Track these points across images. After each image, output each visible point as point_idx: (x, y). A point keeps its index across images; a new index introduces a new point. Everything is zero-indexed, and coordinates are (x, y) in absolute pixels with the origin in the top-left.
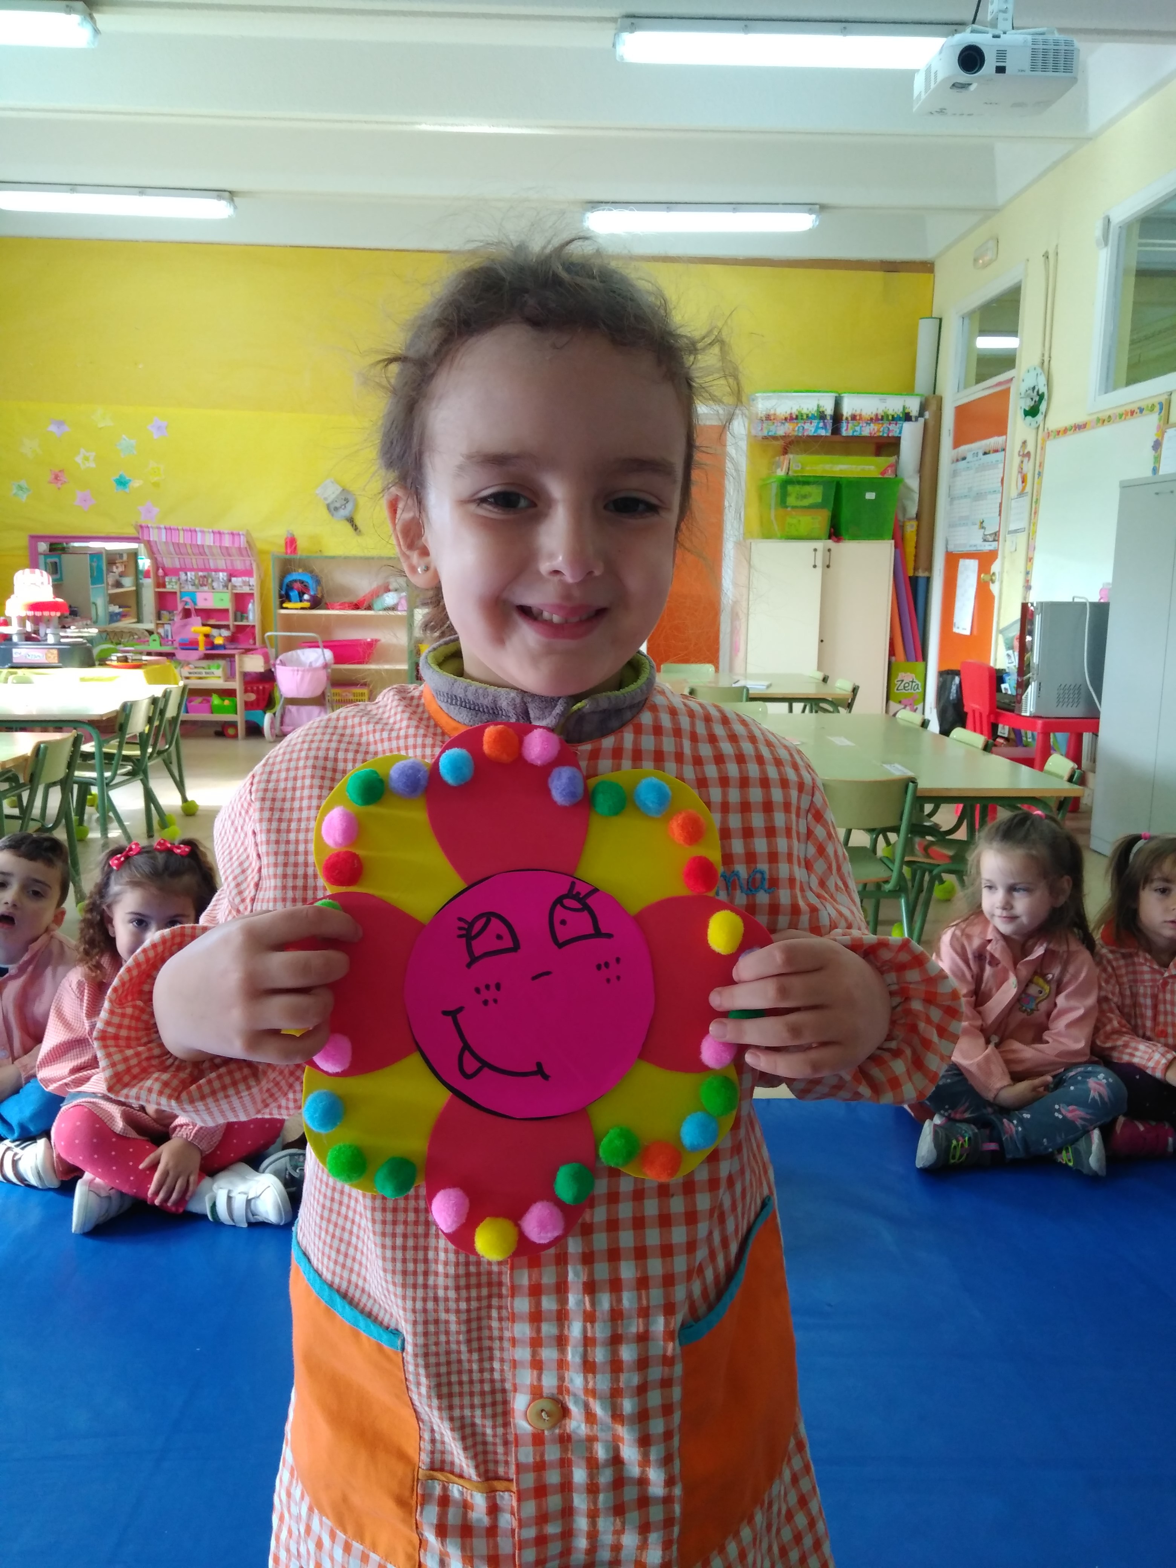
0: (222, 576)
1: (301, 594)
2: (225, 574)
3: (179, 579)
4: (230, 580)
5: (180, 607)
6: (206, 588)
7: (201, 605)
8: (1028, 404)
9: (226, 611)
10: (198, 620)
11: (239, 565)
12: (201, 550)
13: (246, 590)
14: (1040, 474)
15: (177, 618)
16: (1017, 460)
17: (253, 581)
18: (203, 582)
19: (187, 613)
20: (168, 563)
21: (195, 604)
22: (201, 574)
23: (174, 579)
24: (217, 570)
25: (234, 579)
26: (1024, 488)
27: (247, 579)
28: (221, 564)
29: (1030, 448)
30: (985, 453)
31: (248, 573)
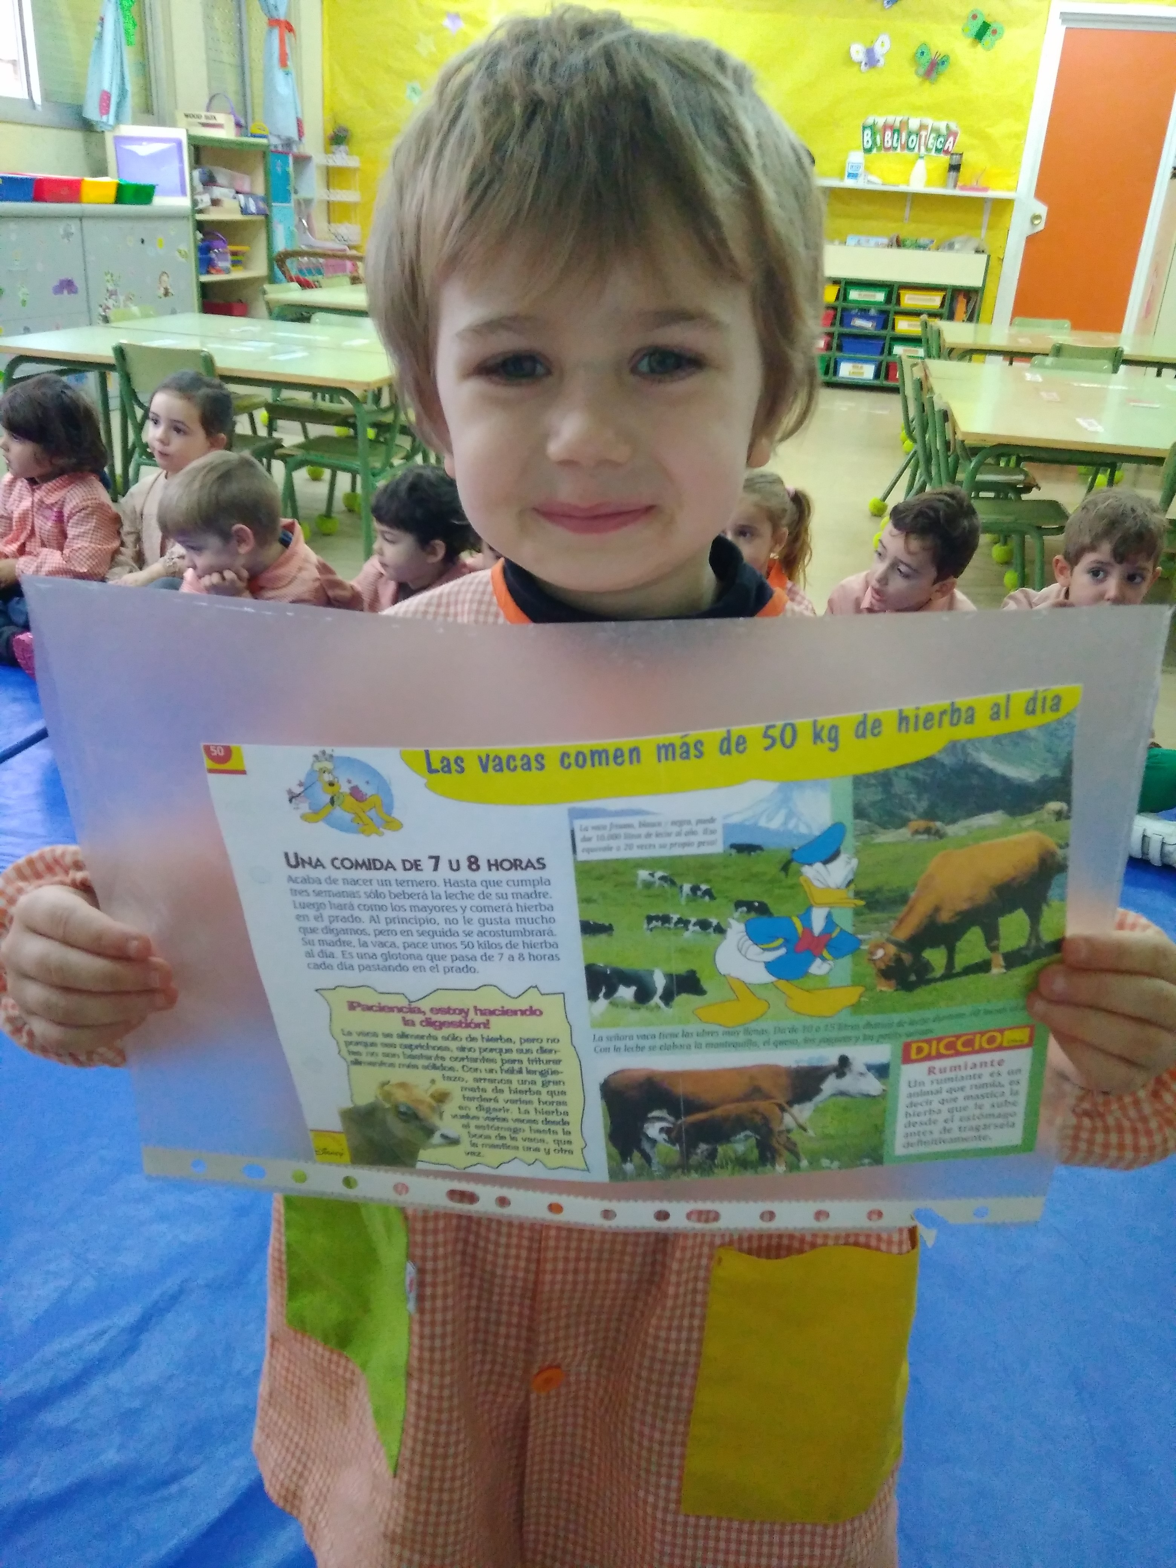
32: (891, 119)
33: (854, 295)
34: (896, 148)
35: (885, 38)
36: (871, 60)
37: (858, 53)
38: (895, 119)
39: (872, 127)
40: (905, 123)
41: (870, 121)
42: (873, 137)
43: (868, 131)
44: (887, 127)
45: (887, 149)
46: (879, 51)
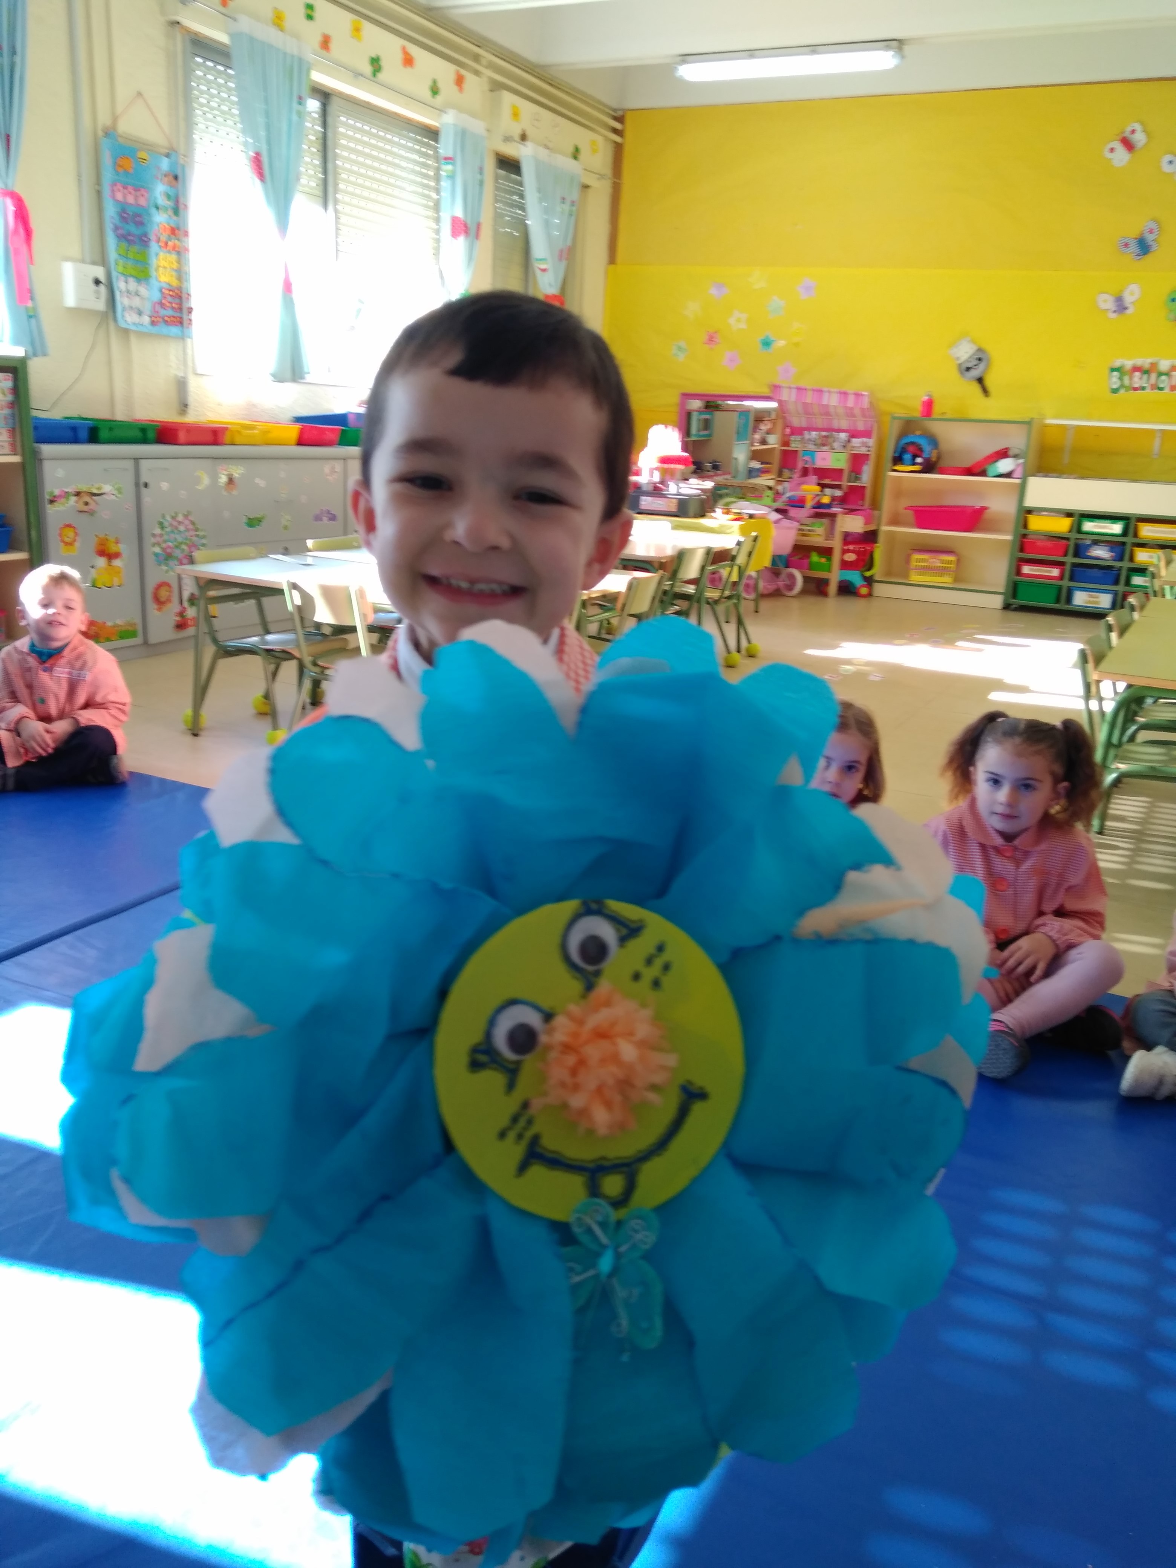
0: (843, 436)
1: (915, 456)
2: (847, 434)
3: (803, 439)
4: (849, 441)
5: (800, 465)
6: (825, 448)
7: (820, 464)
9: (840, 471)
10: (814, 478)
11: (861, 426)
12: (826, 412)
13: (863, 451)
15: (796, 476)
17: (871, 442)
18: (824, 442)
19: (805, 472)
20: (796, 422)
21: (813, 463)
22: (824, 434)
23: (798, 438)
24: (840, 431)
25: (854, 440)
27: (865, 440)
28: (844, 424)
31: (867, 434)
32: (1139, 362)
33: (1089, 526)
34: (1143, 388)
35: (1134, 287)
36: (1121, 307)
37: (1107, 301)
38: (1144, 361)
39: (1119, 369)
40: (1154, 365)
41: (1117, 364)
42: (1121, 379)
43: (1115, 373)
44: (1136, 369)
45: (1135, 389)
46: (1129, 298)
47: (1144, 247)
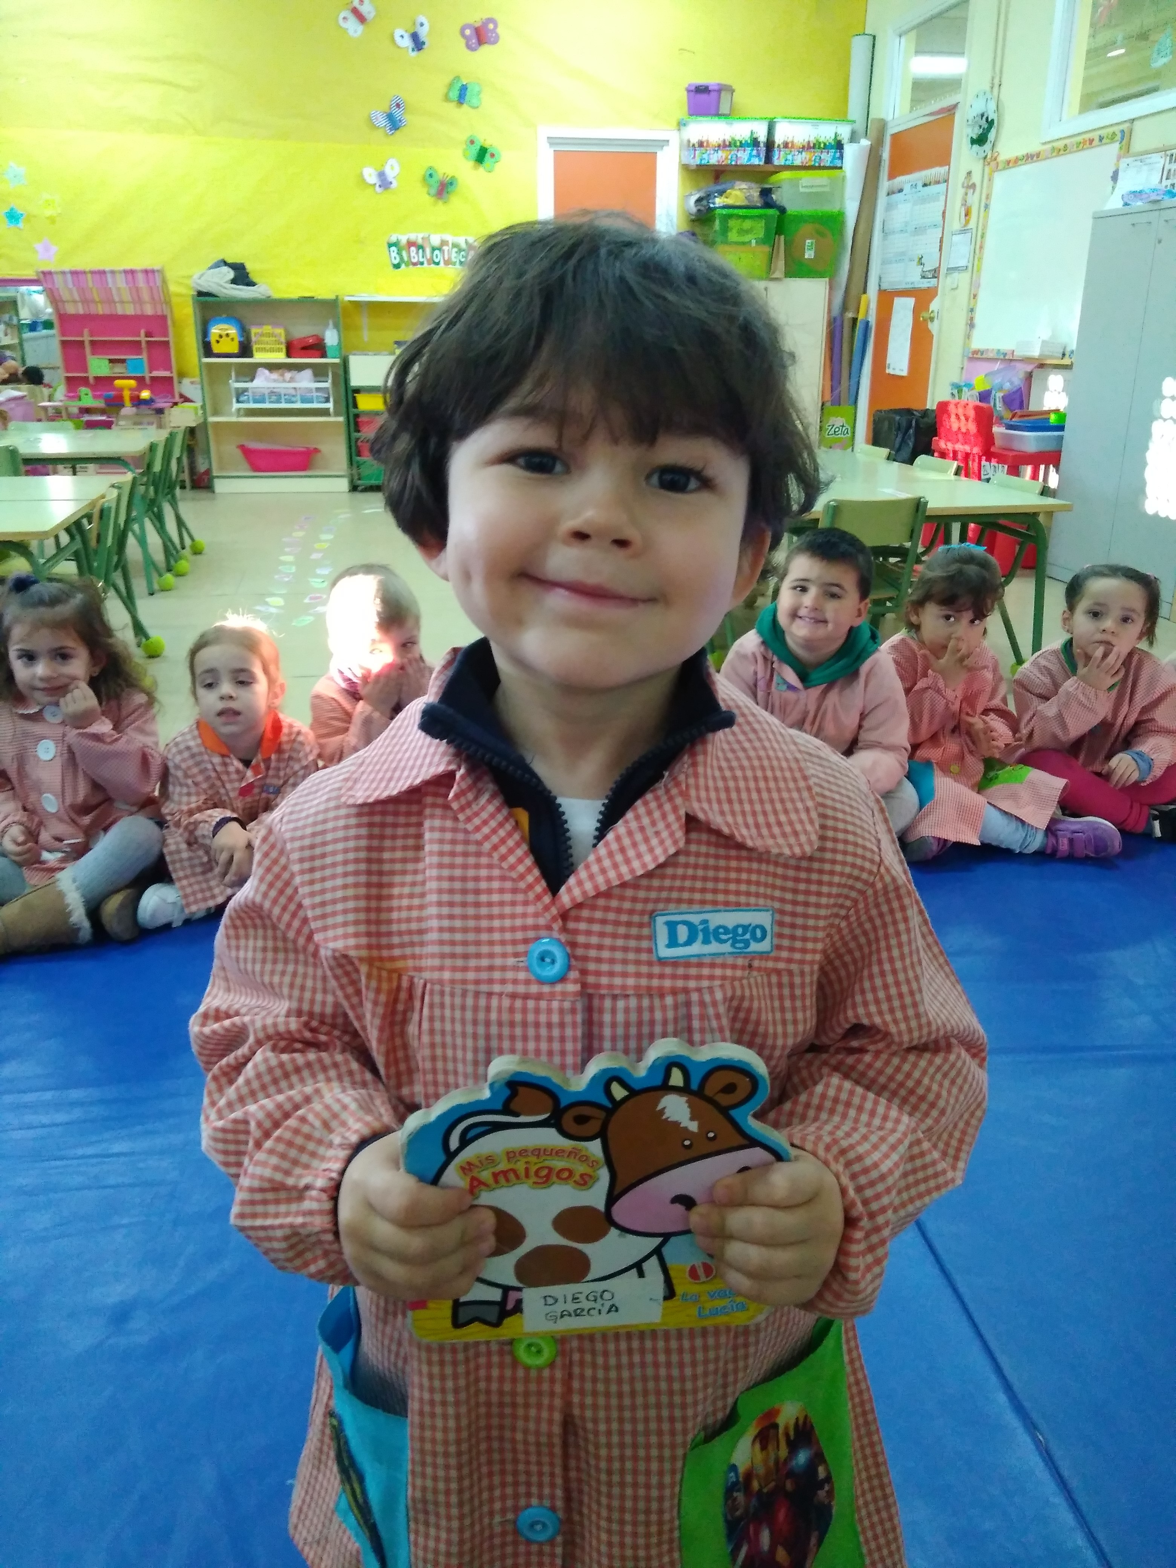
8: (975, 132)
12: (109, 297)
14: (987, 207)
16: (961, 191)
26: (967, 222)
29: (976, 178)
30: (925, 185)
32: (413, 237)
34: (423, 263)
35: (393, 162)
36: (385, 183)
37: (371, 176)
38: (417, 237)
39: (396, 244)
40: (426, 239)
41: (394, 239)
42: (399, 253)
43: (393, 248)
44: (411, 244)
45: (415, 264)
46: (390, 174)
47: (394, 124)
